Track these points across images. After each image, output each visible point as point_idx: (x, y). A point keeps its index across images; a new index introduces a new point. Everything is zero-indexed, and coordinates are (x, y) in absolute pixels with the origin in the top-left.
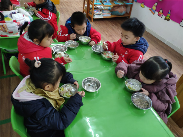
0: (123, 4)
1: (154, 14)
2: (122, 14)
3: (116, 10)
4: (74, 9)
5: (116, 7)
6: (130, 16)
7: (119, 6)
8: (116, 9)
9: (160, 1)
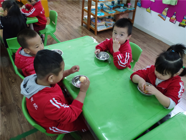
6: (133, 22)
9: (173, 6)
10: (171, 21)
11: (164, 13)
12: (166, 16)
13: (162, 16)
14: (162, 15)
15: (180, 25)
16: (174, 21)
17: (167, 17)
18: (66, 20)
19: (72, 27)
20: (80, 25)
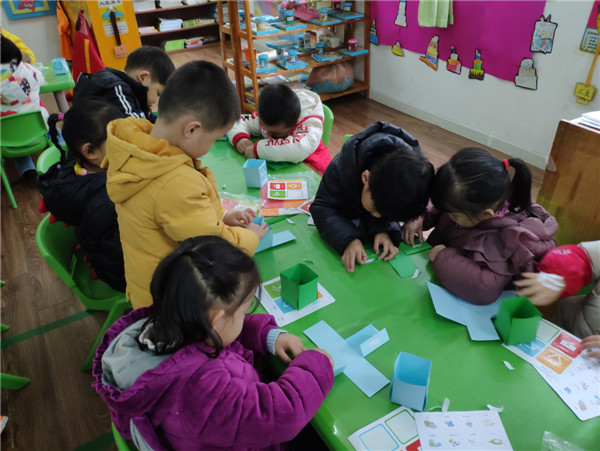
0: (340, 57)
1: (436, 69)
2: (345, 86)
3: (325, 78)
5: (323, 70)
6: (369, 87)
7: (329, 66)
8: (323, 74)
9: (444, 29)
10: (451, 69)
11: (432, 51)
12: (435, 57)
13: (429, 61)
14: (429, 57)
15: (472, 76)
16: (455, 67)
17: (440, 60)
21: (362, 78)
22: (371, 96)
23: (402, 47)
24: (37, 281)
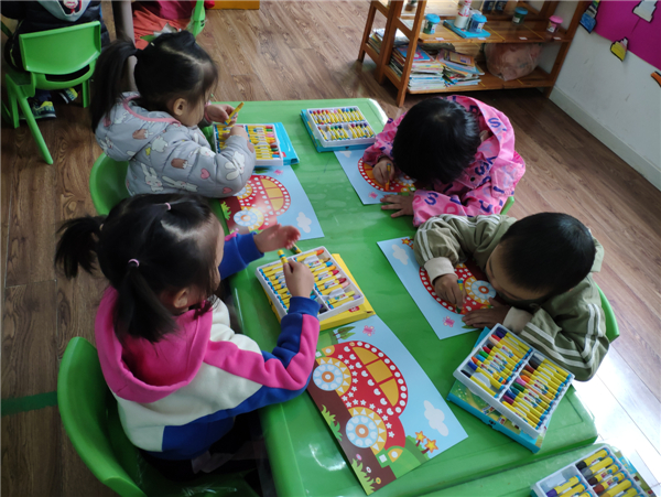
4: (318, 35)
6: (554, 84)
18: (307, 30)
19: (323, 59)
20: (354, 57)
21: (549, 68)
22: (552, 97)
23: (629, 48)
24: (65, 300)
